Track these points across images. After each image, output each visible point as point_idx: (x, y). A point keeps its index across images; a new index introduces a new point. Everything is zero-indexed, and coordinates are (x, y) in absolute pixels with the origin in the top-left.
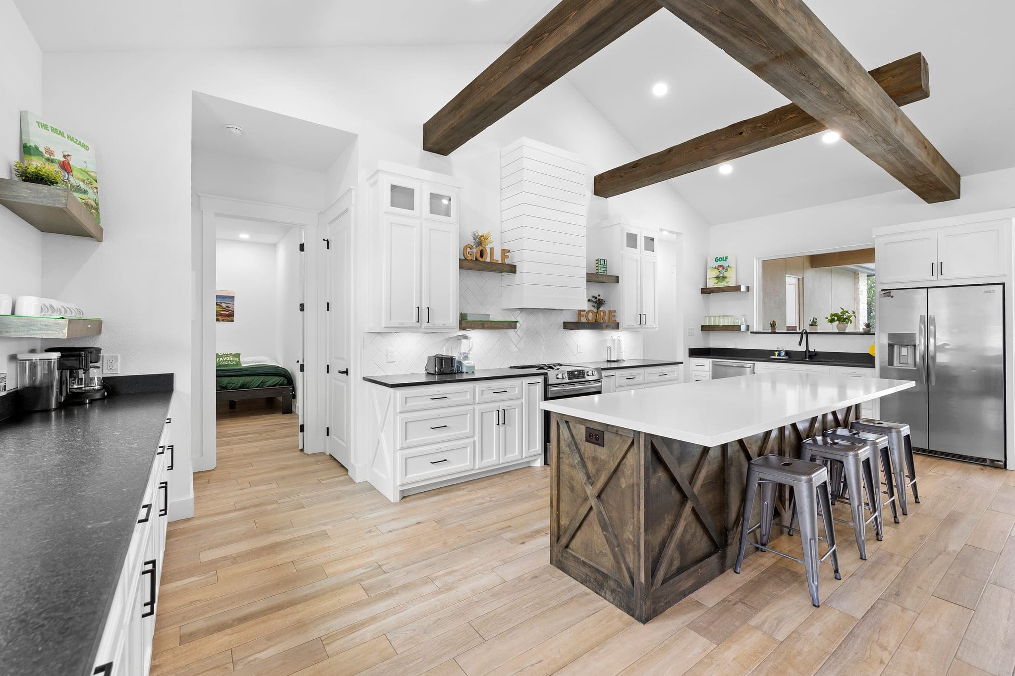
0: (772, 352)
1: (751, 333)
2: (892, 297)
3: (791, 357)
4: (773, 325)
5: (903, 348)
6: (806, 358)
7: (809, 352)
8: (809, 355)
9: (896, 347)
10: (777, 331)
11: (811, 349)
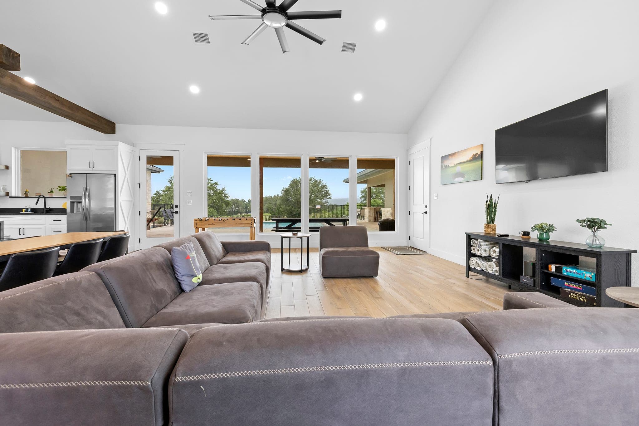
0: (21, 210)
1: (10, 197)
2: (72, 177)
3: (35, 212)
4: (26, 193)
5: (78, 204)
6: (44, 212)
7: (46, 208)
8: (46, 211)
9: (75, 203)
10: (29, 196)
11: (47, 207)
